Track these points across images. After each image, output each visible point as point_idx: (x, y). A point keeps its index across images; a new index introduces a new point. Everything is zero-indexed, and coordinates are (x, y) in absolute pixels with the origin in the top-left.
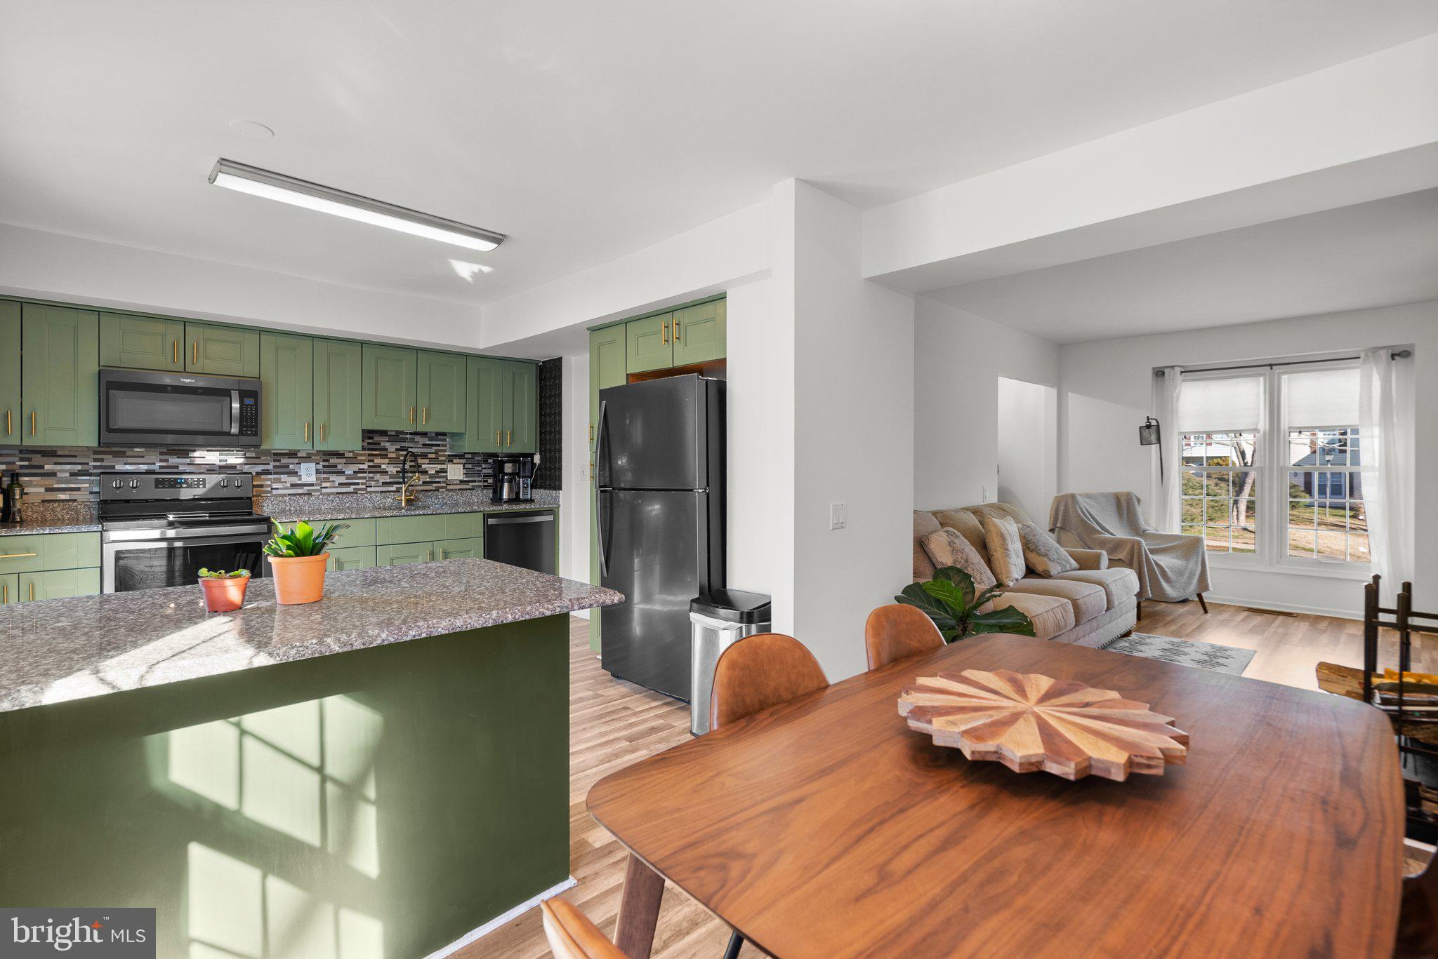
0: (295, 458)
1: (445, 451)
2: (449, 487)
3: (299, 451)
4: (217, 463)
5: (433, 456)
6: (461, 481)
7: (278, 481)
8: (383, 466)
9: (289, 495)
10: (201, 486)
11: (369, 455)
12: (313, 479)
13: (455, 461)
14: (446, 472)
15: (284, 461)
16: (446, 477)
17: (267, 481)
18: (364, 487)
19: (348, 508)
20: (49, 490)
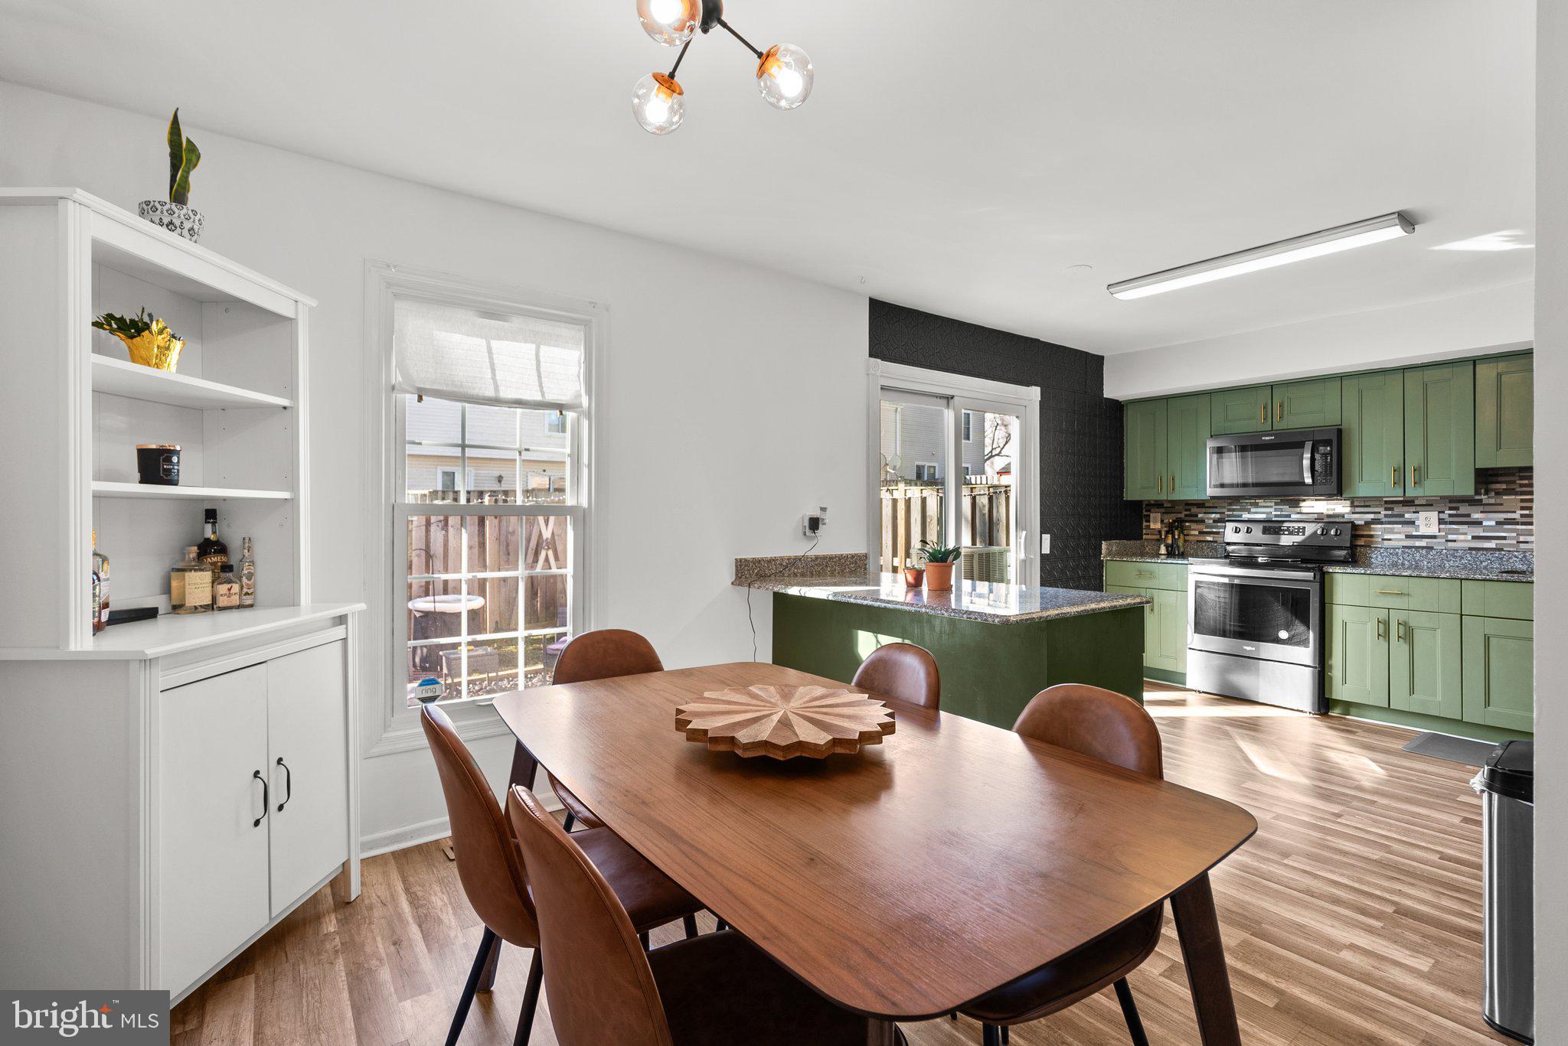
0: (1411, 506)
3: (1417, 497)
7: (1392, 532)
9: (1404, 547)
10: (1301, 534)
12: (1433, 530)
15: (1398, 510)
17: (1378, 530)
20: (1201, 533)
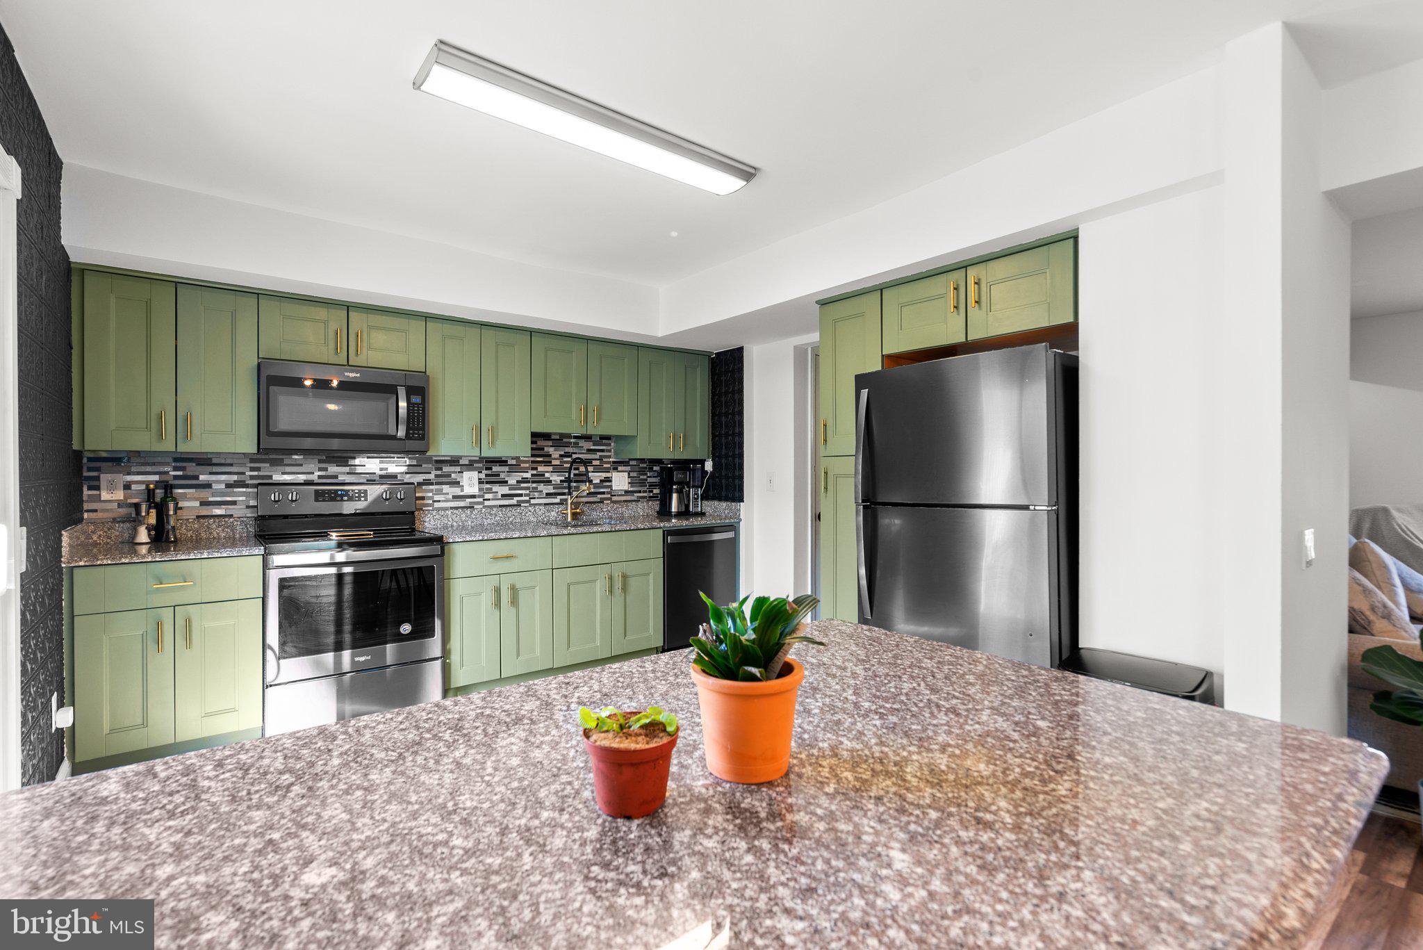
0: (457, 465)
1: (610, 457)
2: (614, 498)
3: (461, 457)
4: (379, 472)
5: (597, 463)
6: (627, 492)
7: (440, 492)
8: (547, 475)
9: (451, 508)
10: (363, 499)
11: (533, 462)
12: (474, 490)
13: (620, 468)
14: (611, 481)
15: (446, 469)
16: (610, 487)
17: (428, 493)
18: (527, 498)
19: (511, 523)
20: (204, 503)
